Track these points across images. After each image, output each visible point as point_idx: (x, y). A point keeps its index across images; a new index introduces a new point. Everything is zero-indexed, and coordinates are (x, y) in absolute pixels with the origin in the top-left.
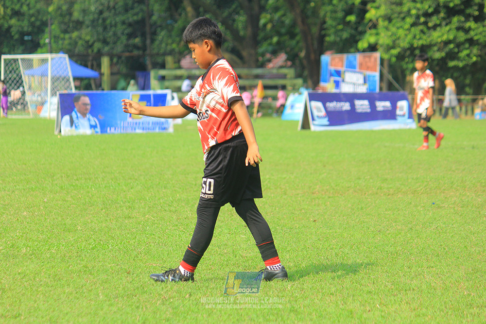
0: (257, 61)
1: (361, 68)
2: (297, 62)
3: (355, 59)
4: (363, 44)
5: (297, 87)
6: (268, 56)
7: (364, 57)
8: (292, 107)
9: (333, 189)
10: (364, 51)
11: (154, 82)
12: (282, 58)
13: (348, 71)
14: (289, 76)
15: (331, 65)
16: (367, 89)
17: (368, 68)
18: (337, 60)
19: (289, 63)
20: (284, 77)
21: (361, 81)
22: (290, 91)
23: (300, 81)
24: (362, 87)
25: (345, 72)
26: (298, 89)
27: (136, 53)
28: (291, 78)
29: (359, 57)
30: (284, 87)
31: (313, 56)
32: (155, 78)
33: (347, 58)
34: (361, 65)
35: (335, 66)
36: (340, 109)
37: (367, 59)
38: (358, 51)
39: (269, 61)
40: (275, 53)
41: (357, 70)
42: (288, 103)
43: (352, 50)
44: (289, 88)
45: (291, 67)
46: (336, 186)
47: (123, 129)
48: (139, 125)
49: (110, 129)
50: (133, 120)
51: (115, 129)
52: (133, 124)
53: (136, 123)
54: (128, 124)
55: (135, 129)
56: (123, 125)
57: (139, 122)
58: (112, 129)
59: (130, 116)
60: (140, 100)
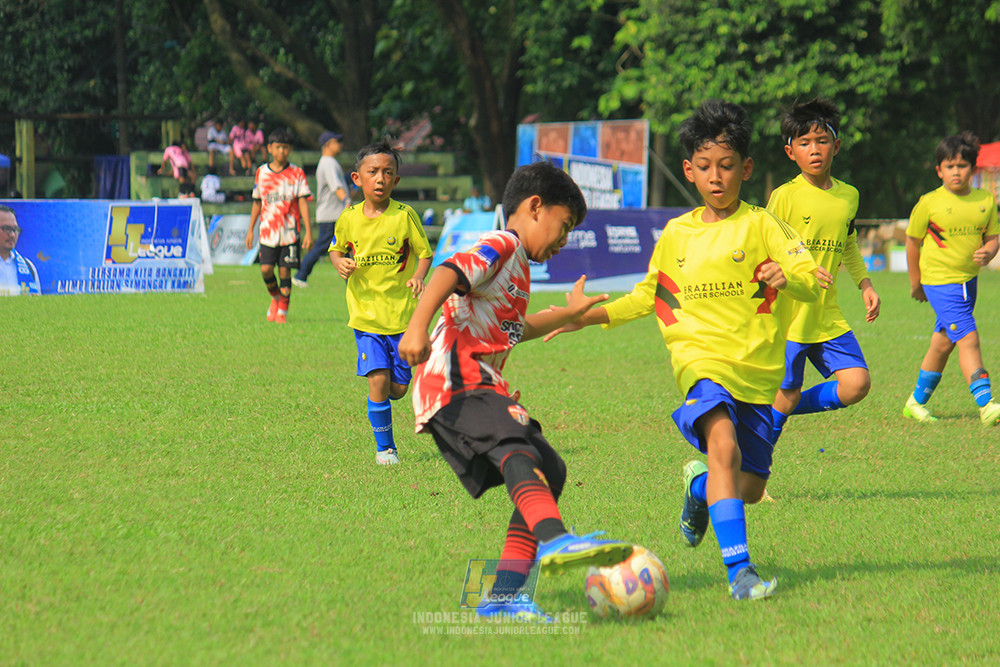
0: (369, 134)
1: (606, 156)
2: (458, 138)
3: (594, 135)
4: (609, 103)
5: (459, 196)
6: (392, 125)
7: (615, 129)
8: (455, 239)
9: (598, 418)
10: (612, 116)
11: (138, 182)
12: (422, 129)
13: (578, 161)
14: (441, 171)
15: (540, 148)
16: (620, 202)
17: (622, 155)
18: (553, 135)
19: (439, 141)
20: (431, 171)
21: (608, 184)
22: (444, 202)
23: (465, 183)
24: (608, 196)
25: (570, 162)
26: (463, 200)
27: (88, 113)
28: (446, 175)
29: (602, 129)
30: (430, 195)
31: (495, 127)
32: (140, 172)
33: (577, 132)
34: (607, 146)
35: (547, 150)
36: (576, 245)
37: (621, 135)
38: (599, 117)
39: (397, 135)
40: (406, 118)
41: (599, 158)
42: (446, 231)
43: (585, 113)
44: (442, 196)
45: (442, 149)
46: (602, 411)
47: (93, 285)
48: (128, 275)
49: (63, 286)
50: (115, 266)
51: (74, 285)
52: (115, 275)
53: (121, 273)
54: (104, 272)
55: (118, 286)
56: (93, 277)
57: (129, 270)
58: (69, 284)
59: (108, 256)
60: (129, 221)
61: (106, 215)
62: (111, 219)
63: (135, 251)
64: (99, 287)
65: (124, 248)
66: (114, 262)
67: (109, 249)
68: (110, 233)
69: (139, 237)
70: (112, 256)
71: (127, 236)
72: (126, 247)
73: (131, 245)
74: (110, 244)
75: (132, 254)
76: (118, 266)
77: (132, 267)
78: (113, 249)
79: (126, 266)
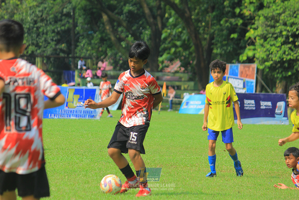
1: (241, 76)
2: (189, 68)
3: (237, 68)
4: (243, 57)
6: (166, 63)
7: (244, 67)
8: (187, 103)
10: (244, 62)
11: (77, 79)
12: (177, 64)
13: (231, 77)
14: (183, 79)
16: (245, 91)
17: (247, 76)
19: (183, 69)
20: (180, 79)
21: (242, 86)
24: (242, 90)
25: (228, 78)
27: (62, 55)
28: (184, 81)
29: (240, 66)
30: (179, 88)
31: (202, 65)
32: (78, 76)
33: (231, 67)
34: (242, 73)
37: (247, 69)
38: (239, 62)
39: (167, 67)
40: (171, 60)
41: (239, 77)
42: (184, 101)
43: (234, 61)
44: (183, 89)
45: (184, 72)
47: (61, 116)
48: (73, 113)
49: (51, 116)
50: (69, 109)
51: (55, 116)
52: (69, 112)
53: (71, 112)
54: (65, 112)
55: (70, 116)
56: (61, 113)
57: (74, 111)
58: (53, 115)
59: (67, 106)
60: (74, 94)
61: (66, 91)
62: (68, 93)
63: (76, 104)
64: (63, 117)
65: (72, 103)
66: (69, 108)
67: (67, 103)
68: (68, 98)
69: (77, 99)
70: (68, 106)
71: (73, 99)
72: (73, 102)
73: (75, 102)
74: (68, 101)
75: (75, 105)
76: (70, 109)
77: (75, 110)
78: (69, 104)
79: (72, 109)
